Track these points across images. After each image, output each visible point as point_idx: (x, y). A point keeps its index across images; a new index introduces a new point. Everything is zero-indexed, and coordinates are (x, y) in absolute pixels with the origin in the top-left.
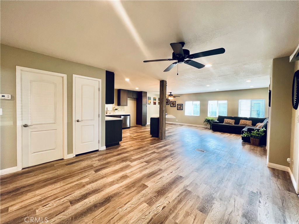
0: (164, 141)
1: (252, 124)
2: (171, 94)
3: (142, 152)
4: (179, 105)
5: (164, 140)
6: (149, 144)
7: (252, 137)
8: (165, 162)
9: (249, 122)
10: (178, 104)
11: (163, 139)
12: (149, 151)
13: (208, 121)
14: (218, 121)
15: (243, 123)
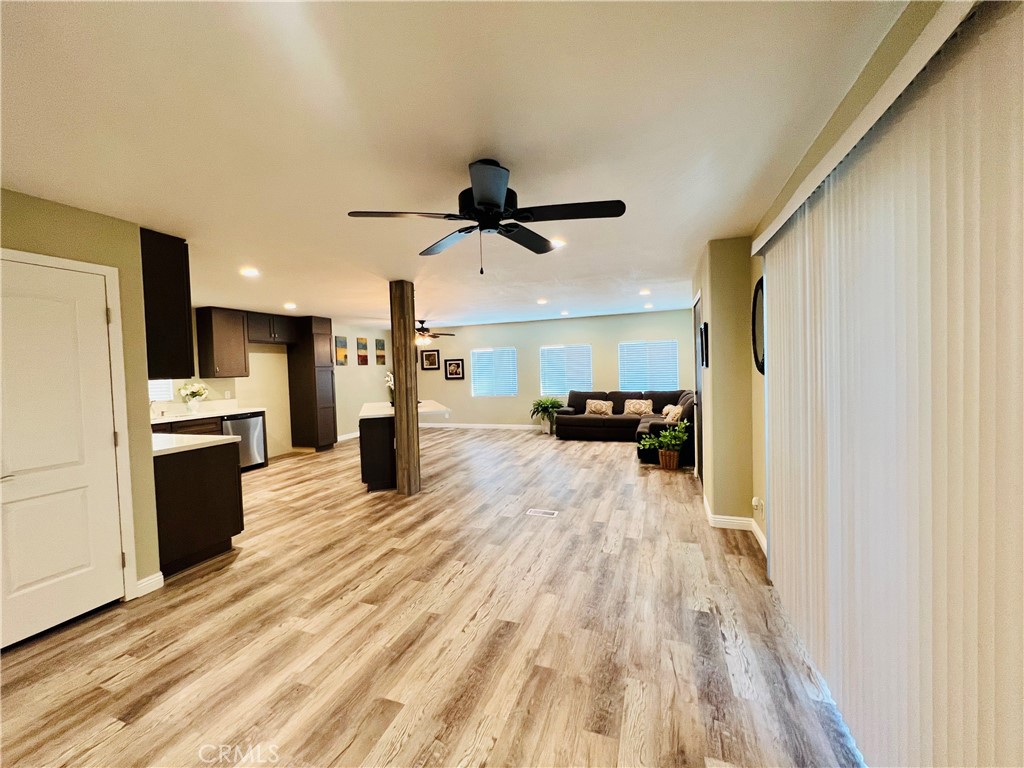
0: (416, 500)
1: (653, 410)
2: (425, 326)
3: (344, 563)
4: (450, 365)
5: (416, 496)
6: (364, 523)
7: (661, 448)
8: (444, 583)
9: (646, 406)
10: (446, 361)
11: (413, 492)
12: (371, 551)
13: (544, 409)
14: (571, 409)
15: (632, 409)
